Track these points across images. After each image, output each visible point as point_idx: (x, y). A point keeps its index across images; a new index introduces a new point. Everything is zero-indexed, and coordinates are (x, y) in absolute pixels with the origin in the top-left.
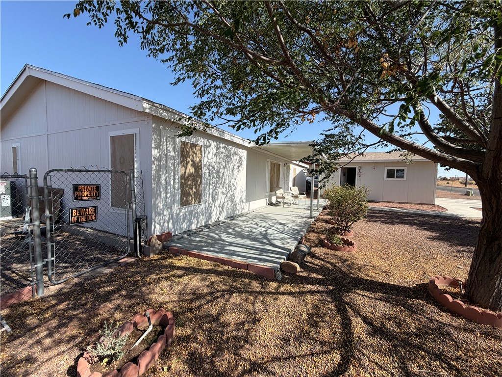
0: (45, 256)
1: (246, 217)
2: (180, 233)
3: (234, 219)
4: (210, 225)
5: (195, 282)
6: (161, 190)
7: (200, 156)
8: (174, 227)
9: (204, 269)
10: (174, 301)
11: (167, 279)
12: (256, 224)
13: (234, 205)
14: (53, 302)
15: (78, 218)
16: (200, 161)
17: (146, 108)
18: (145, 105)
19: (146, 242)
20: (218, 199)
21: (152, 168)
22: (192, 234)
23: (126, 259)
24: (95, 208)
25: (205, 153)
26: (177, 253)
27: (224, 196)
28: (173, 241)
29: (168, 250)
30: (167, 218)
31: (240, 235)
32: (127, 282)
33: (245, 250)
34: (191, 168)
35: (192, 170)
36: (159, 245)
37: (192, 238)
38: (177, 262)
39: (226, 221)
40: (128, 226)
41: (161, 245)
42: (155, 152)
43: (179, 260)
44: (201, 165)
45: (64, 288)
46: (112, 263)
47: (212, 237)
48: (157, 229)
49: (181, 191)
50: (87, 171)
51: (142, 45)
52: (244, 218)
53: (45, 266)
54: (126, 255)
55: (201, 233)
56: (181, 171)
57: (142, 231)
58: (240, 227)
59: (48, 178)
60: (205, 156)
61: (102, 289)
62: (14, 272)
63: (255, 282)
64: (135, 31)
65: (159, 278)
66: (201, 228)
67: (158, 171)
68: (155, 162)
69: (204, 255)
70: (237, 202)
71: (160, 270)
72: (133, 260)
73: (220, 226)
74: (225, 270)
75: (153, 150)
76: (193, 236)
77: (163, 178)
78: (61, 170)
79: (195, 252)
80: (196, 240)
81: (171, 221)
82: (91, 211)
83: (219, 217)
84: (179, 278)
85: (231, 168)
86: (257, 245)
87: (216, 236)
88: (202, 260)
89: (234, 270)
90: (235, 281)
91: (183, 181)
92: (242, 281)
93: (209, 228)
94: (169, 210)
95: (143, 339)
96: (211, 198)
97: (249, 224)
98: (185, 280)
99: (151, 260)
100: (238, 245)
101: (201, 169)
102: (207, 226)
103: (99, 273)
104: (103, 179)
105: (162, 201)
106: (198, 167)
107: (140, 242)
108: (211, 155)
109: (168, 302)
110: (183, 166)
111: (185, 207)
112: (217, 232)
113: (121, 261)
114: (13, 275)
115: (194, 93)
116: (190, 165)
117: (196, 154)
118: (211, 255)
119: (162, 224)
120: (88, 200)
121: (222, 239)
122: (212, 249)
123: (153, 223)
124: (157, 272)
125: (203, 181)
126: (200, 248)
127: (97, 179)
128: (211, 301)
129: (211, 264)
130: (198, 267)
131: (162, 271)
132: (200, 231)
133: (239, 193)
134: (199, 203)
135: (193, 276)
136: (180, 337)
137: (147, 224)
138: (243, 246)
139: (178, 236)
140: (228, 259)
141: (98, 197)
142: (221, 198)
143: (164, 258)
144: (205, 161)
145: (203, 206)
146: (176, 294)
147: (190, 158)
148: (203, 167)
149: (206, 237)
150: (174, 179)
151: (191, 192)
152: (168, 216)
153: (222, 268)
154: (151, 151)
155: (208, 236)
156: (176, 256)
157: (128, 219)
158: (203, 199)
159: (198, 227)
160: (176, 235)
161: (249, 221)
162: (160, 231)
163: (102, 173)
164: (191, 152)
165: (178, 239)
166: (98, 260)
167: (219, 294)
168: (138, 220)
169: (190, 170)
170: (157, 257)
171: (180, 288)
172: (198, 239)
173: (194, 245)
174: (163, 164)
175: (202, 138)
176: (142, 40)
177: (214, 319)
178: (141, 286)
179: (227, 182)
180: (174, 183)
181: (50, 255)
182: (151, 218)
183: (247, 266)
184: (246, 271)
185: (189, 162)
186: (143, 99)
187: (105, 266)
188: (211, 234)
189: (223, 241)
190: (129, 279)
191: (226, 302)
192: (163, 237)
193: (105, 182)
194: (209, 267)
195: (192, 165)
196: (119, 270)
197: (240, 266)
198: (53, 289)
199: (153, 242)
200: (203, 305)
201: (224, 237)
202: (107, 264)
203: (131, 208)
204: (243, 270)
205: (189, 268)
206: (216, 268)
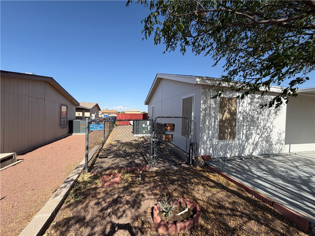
0: (153, 154)
1: (284, 157)
2: (218, 158)
3: (268, 157)
4: (243, 157)
5: (221, 195)
6: (206, 128)
7: (235, 105)
8: (213, 153)
9: (229, 189)
10: (204, 201)
11: (203, 185)
12: (297, 167)
13: (269, 145)
14: (154, 175)
15: (165, 139)
16: (236, 109)
17: (198, 82)
18: (198, 80)
19: (195, 158)
20: (251, 138)
21: (200, 115)
22: (227, 160)
23: (185, 165)
24: (172, 135)
25: (240, 104)
26: (213, 171)
27: (258, 136)
28: (211, 162)
29: (208, 166)
30: (209, 146)
31: (271, 172)
32: (182, 178)
33: (274, 188)
34: (227, 115)
35: (228, 116)
36: (203, 162)
37: (226, 163)
38: (212, 177)
39: (260, 157)
40: (187, 147)
41: (204, 162)
42: (203, 106)
43: (213, 175)
44: (237, 112)
45: (158, 170)
46: (178, 165)
47: (242, 167)
48: (202, 152)
49: (219, 130)
50: (170, 117)
51: (192, 50)
52: (280, 158)
53: (153, 158)
54: (185, 162)
55: (234, 162)
56: (219, 117)
57: (193, 151)
58: (275, 166)
59: (156, 120)
60: (239, 106)
61: (171, 177)
62: (146, 157)
63: (279, 222)
64: (188, 46)
65: (198, 182)
66: (234, 158)
67: (204, 117)
68: (203, 112)
69: (232, 178)
70: (274, 143)
71: (200, 178)
72: (187, 166)
73: (253, 160)
74: (248, 197)
75: (201, 104)
76: (226, 162)
77: (207, 121)
78: (161, 117)
79: (225, 174)
80: (228, 166)
81: (211, 149)
82: (170, 136)
83: (252, 153)
84: (210, 188)
85: (266, 113)
86: (291, 187)
87: (247, 167)
88: (229, 182)
89: (258, 201)
90: (256, 210)
91: (221, 124)
92: (263, 214)
93: (241, 159)
94: (211, 142)
95: (182, 214)
96: (244, 137)
97: (286, 165)
98: (214, 190)
99: (197, 170)
100: (266, 181)
101: (236, 115)
102: (240, 157)
103: (172, 168)
104: (176, 121)
105: (206, 136)
106: (233, 114)
107: (192, 157)
108: (245, 105)
109: (201, 200)
110: (222, 113)
111: (222, 141)
112: (249, 164)
113: (182, 165)
114: (146, 158)
115: (224, 67)
116: (227, 112)
117: (232, 105)
118: (237, 180)
119: (205, 149)
120: (169, 131)
121: (251, 171)
122: (239, 176)
123: (200, 148)
124: (198, 178)
125: (237, 124)
126: (229, 172)
127: (173, 121)
128: (230, 215)
129: (236, 187)
130: (225, 186)
131: (201, 179)
132: (233, 160)
133: (277, 135)
134: (233, 139)
135: (220, 190)
136: (203, 226)
137: (196, 147)
138: (272, 183)
139: (216, 159)
140: (252, 189)
141: (173, 130)
142: (255, 138)
143: (204, 171)
144: (240, 109)
145: (237, 141)
146: (206, 197)
147: (226, 108)
148: (237, 113)
149: (237, 166)
150: (215, 122)
151: (227, 131)
152: (209, 145)
153: (246, 194)
154: (201, 106)
155: (239, 165)
156: (212, 172)
157: (187, 143)
158: (237, 136)
159: (232, 156)
160: (214, 158)
161: (287, 162)
162: (204, 153)
163: (176, 118)
164: (228, 103)
165: (215, 161)
166: (173, 161)
167: (238, 213)
168: (191, 144)
169: (226, 115)
170: (200, 169)
171: (210, 194)
172: (230, 165)
173: (226, 169)
174: (208, 112)
175: (237, 93)
176: (193, 48)
177: (230, 230)
178: (188, 183)
179: (262, 124)
180: (214, 125)
181: (155, 154)
182: (199, 145)
183: (273, 203)
184: (270, 207)
185: (226, 110)
186: (197, 77)
187: (175, 165)
188: (242, 165)
189: (252, 172)
190: (183, 176)
191: (244, 223)
192: (205, 158)
193: (177, 123)
194: (235, 189)
195: (228, 112)
196: (180, 170)
197: (264, 200)
198: (155, 169)
199: (199, 159)
200: (223, 215)
201: (254, 170)
202: (176, 165)
203: (188, 137)
204: (268, 205)
205: (219, 183)
206: (240, 192)
